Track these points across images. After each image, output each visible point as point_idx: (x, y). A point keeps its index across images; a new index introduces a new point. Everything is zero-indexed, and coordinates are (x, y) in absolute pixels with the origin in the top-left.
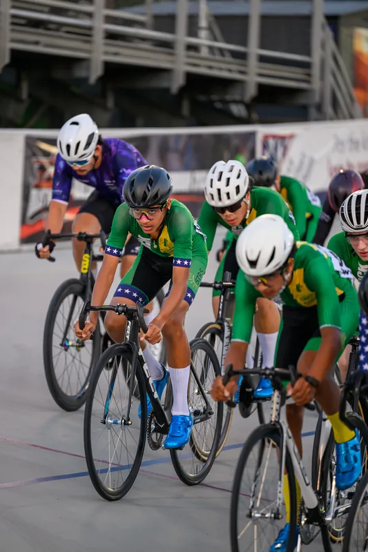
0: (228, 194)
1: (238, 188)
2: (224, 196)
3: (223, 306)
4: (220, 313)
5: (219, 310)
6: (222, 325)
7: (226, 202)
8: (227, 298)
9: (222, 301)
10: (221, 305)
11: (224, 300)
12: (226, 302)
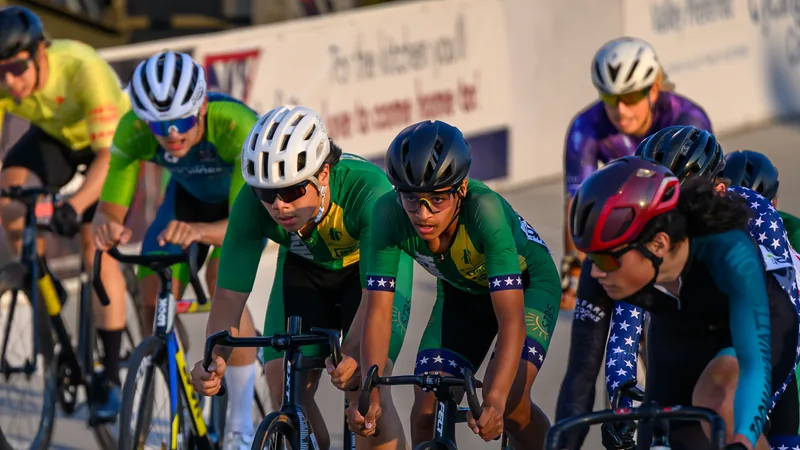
0: (282, 165)
1: (303, 156)
2: (274, 168)
3: (292, 382)
4: (288, 394)
5: (286, 389)
6: (293, 417)
7: (275, 180)
8: (299, 365)
9: (289, 371)
10: (289, 379)
11: (293, 368)
12: (297, 373)
